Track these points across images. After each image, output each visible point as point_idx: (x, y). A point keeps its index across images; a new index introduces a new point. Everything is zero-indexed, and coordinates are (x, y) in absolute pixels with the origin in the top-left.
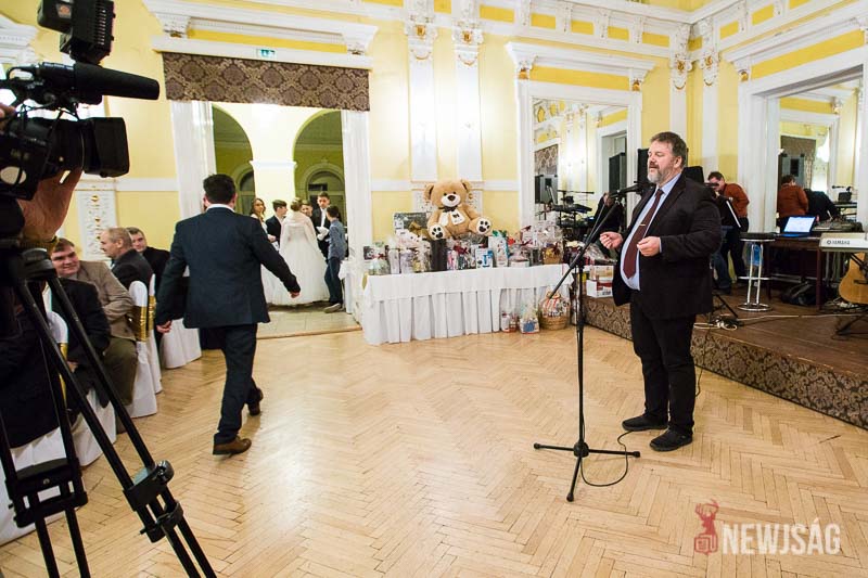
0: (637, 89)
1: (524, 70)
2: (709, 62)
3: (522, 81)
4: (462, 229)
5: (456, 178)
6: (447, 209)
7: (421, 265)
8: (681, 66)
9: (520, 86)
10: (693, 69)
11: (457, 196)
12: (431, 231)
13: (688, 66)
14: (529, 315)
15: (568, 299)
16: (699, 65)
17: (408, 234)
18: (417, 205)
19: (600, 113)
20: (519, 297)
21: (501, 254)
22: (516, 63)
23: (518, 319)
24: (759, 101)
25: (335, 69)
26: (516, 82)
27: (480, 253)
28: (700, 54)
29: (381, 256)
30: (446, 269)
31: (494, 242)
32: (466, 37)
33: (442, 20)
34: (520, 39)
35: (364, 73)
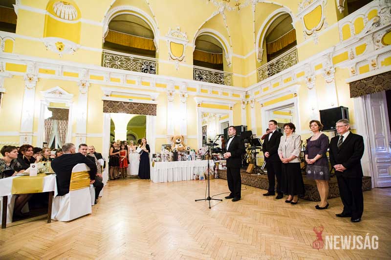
0: (231, 109)
1: (199, 104)
2: (252, 101)
3: (199, 107)
4: (182, 149)
5: (180, 135)
6: (177, 143)
7: (170, 159)
8: (244, 103)
9: (198, 109)
10: (247, 104)
11: (180, 140)
12: (173, 149)
13: (246, 103)
14: (202, 175)
15: (213, 170)
16: (249, 102)
17: (166, 150)
18: (168, 142)
19: (220, 116)
20: (199, 170)
21: (193, 157)
22: (197, 102)
23: (198, 176)
24: (267, 112)
25: (148, 104)
26: (197, 107)
27: (188, 156)
28: (249, 100)
30: (177, 161)
31: (191, 153)
32: (183, 96)
33: (177, 91)
34: (198, 96)
35: (155, 105)
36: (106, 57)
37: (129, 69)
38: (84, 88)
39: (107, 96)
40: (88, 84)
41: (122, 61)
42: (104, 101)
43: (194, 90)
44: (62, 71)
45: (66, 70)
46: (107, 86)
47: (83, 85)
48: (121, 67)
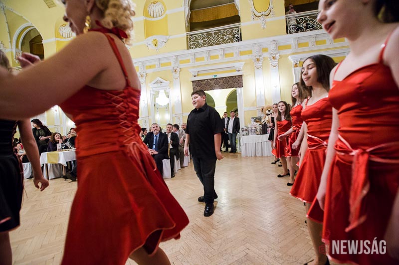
1: (296, 64)
3: (296, 68)
6: (268, 115)
7: (258, 132)
9: (294, 70)
12: (262, 121)
17: (255, 123)
22: (293, 62)
25: (233, 77)
26: (293, 69)
29: (246, 130)
32: (274, 58)
33: (265, 55)
34: (294, 54)
35: (241, 76)
36: (190, 39)
37: (212, 45)
38: (176, 73)
39: (195, 76)
40: (178, 69)
41: (204, 38)
42: (193, 82)
43: (288, 47)
44: (159, 63)
45: (162, 62)
46: (194, 67)
47: (175, 71)
48: (204, 44)
